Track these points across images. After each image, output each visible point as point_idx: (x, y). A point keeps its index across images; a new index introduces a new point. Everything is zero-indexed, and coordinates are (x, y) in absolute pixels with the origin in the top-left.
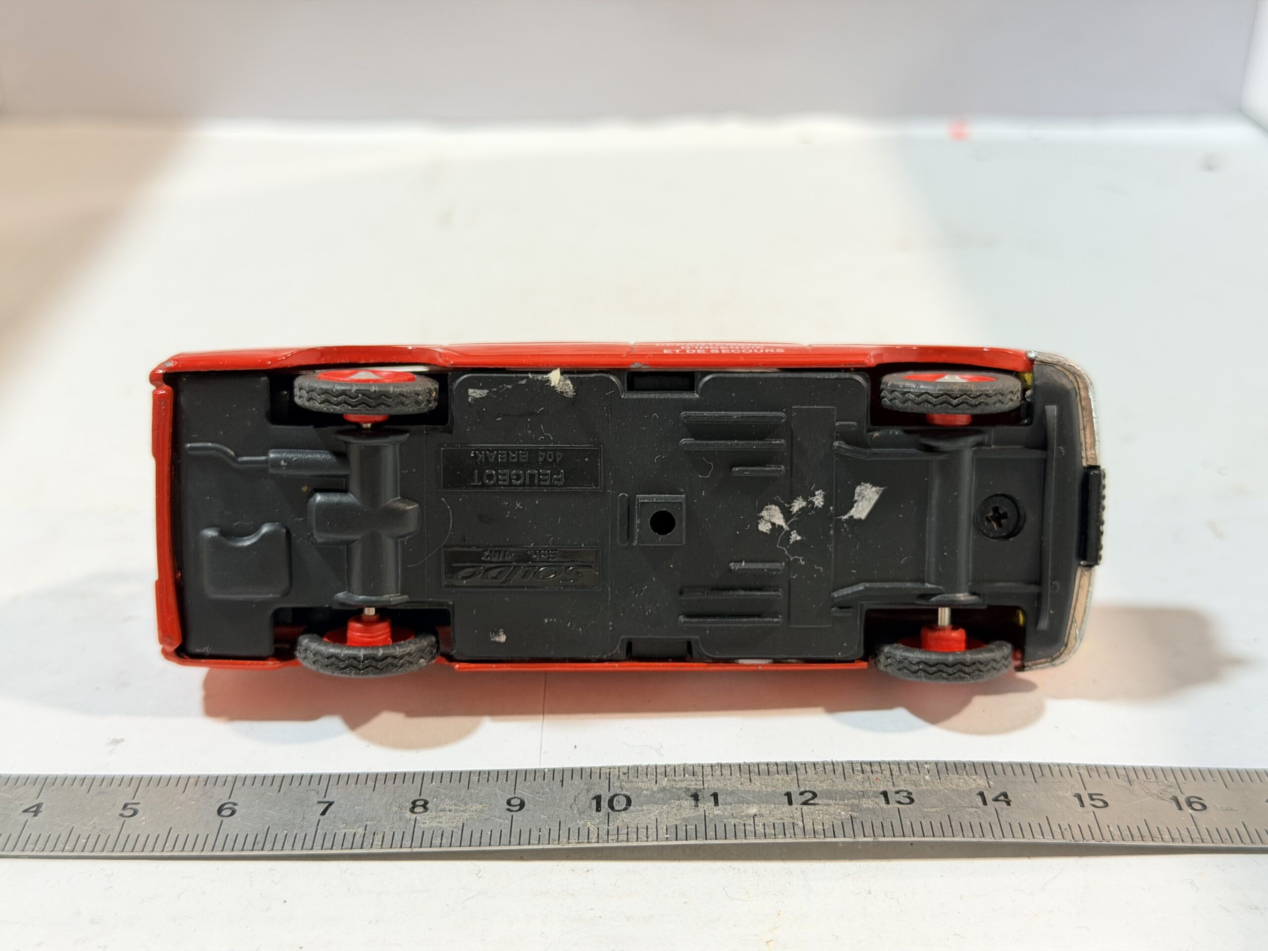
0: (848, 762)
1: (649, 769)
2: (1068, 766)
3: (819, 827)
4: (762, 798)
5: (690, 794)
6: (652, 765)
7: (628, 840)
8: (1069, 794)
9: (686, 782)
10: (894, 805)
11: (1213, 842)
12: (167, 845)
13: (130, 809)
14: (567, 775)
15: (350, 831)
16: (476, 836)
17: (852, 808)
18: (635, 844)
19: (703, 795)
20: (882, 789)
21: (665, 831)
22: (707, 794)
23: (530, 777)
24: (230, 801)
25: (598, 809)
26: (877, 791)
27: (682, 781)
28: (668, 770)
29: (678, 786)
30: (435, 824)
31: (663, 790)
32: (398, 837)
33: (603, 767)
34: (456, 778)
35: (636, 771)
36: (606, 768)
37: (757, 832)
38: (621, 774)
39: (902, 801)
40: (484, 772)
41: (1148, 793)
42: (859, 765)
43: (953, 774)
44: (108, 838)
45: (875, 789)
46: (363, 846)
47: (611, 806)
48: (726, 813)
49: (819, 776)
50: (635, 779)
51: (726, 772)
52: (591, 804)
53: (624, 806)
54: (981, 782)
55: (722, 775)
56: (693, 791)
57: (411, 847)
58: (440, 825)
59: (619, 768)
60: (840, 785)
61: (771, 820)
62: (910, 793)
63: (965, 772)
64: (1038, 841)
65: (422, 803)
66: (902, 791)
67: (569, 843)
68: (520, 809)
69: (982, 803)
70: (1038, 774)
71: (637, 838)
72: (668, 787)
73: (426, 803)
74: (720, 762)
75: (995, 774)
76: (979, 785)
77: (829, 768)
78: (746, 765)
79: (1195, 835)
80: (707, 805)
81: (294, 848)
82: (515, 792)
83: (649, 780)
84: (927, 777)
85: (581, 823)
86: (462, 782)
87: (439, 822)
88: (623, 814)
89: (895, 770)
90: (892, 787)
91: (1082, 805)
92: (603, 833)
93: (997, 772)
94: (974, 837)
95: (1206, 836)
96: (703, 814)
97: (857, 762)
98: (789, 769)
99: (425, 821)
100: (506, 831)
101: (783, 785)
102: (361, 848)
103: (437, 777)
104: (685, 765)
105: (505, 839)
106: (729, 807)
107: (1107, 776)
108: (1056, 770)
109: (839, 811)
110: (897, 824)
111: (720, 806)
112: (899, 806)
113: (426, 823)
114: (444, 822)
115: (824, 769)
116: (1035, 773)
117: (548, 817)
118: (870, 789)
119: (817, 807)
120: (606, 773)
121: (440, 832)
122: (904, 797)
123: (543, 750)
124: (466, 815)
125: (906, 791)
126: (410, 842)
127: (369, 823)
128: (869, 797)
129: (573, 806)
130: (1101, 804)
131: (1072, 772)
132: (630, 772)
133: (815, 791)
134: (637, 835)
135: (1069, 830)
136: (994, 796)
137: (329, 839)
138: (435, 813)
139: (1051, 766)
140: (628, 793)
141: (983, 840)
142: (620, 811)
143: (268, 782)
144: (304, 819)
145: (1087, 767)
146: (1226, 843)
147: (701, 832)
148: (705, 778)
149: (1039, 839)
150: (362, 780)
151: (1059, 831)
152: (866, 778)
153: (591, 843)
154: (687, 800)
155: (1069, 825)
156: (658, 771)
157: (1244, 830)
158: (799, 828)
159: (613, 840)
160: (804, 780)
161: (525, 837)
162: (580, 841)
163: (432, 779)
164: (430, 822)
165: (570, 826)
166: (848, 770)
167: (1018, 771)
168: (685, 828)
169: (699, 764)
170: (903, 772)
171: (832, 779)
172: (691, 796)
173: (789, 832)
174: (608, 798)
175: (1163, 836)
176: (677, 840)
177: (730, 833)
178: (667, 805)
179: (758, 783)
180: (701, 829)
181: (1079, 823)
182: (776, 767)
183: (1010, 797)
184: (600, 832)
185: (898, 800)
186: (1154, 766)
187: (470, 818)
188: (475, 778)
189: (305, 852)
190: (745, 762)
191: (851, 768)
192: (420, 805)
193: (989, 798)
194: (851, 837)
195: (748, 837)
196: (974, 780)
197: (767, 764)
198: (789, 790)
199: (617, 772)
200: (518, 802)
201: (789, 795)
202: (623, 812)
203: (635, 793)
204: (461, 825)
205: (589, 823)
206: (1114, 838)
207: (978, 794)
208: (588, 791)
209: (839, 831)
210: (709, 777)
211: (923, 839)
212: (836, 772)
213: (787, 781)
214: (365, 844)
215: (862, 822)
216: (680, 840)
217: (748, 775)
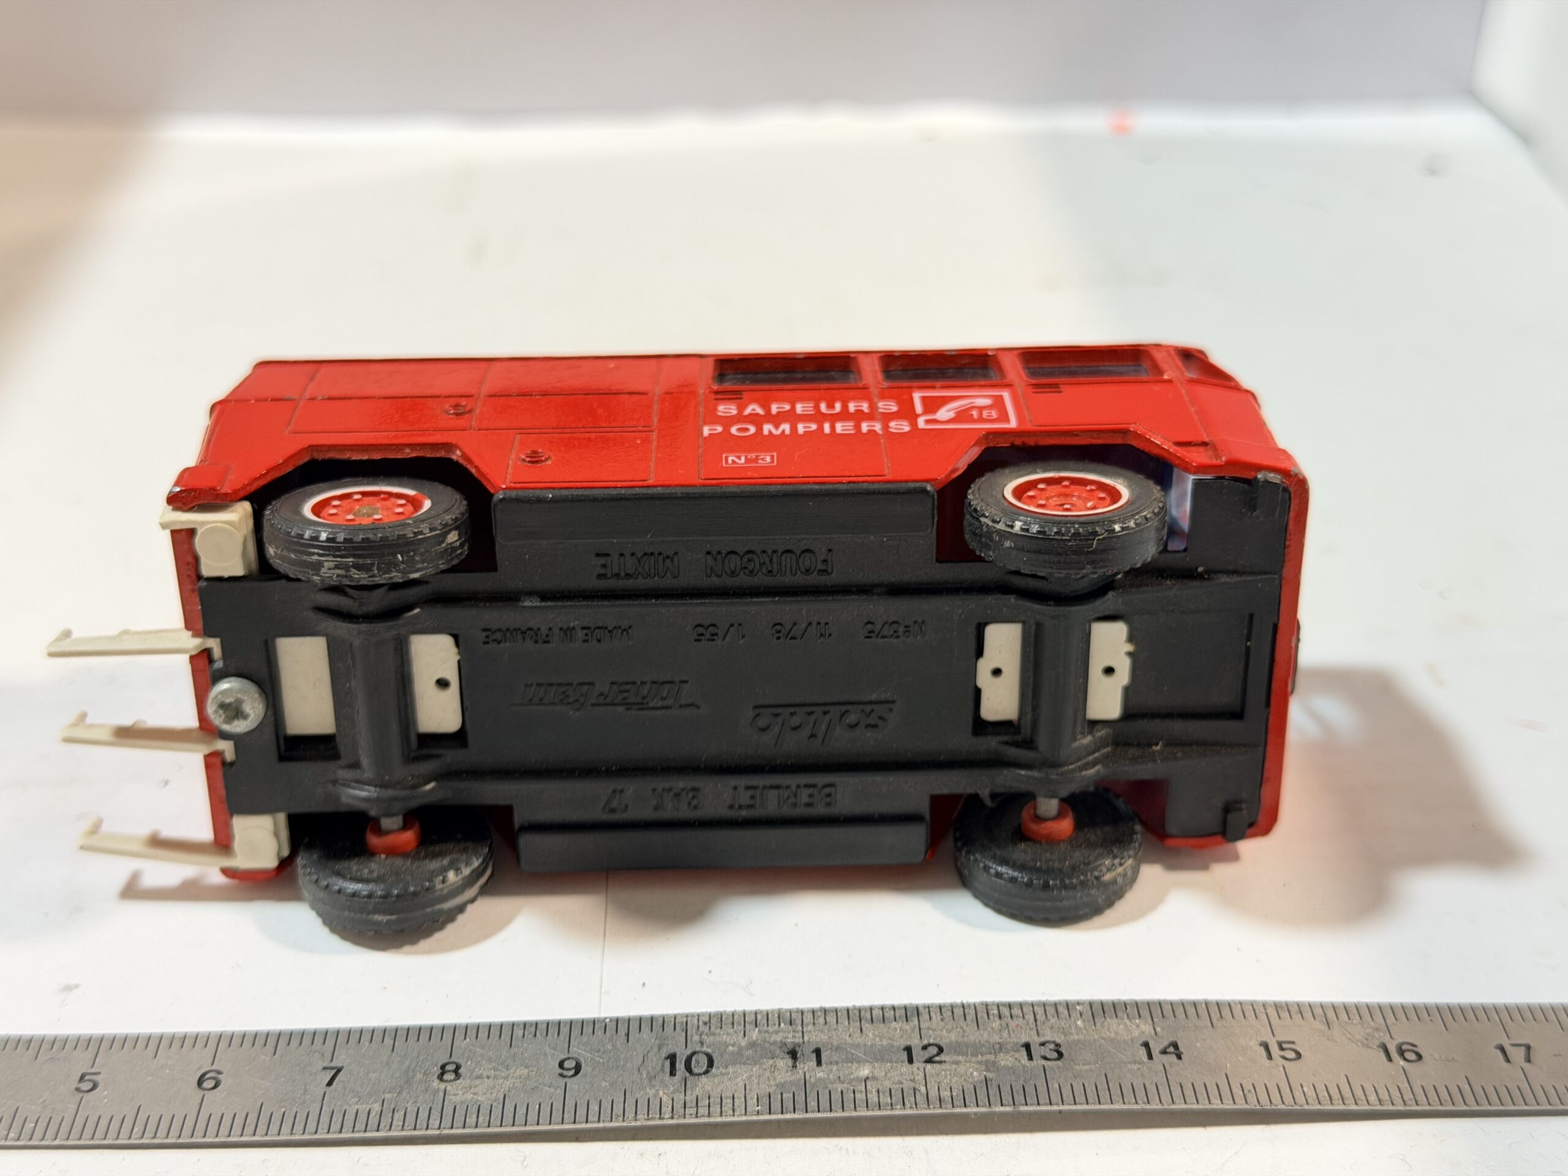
0: (982, 1004)
1: (735, 1017)
2: (1252, 1004)
3: (946, 1094)
4: (878, 1056)
5: (786, 1051)
6: (740, 1011)
7: (709, 1115)
8: (1254, 1044)
9: (781, 1034)
10: (1038, 1062)
11: (1429, 1104)
12: (136, 1130)
13: (89, 1080)
14: (634, 1027)
15: (363, 1108)
16: (521, 1111)
17: (987, 1066)
18: (719, 1119)
19: (802, 1051)
20: (1024, 1039)
21: (755, 1100)
22: (808, 1050)
23: (588, 1030)
24: (213, 1068)
25: (673, 1073)
26: (1017, 1044)
27: (777, 1032)
28: (759, 1017)
29: (772, 1039)
30: (469, 1096)
31: (753, 1045)
32: (423, 1115)
33: (679, 1014)
34: (495, 1032)
35: (718, 1020)
36: (682, 1015)
37: (869, 1101)
38: (701, 1023)
39: (1048, 1056)
40: (531, 1023)
41: (1350, 1039)
42: (995, 1008)
43: (1111, 1017)
44: (62, 1121)
45: (1015, 1040)
46: (380, 1127)
47: (688, 1068)
48: (831, 1076)
49: (946, 1024)
50: (718, 1031)
51: (832, 1019)
52: (663, 1066)
53: (705, 1068)
54: (1143, 1029)
55: (826, 1023)
56: (790, 1047)
57: (439, 1128)
58: (476, 1096)
59: (700, 1016)
60: (973, 1035)
61: (887, 1084)
62: (1058, 1045)
63: (1125, 1016)
64: (1215, 1107)
65: (453, 1066)
66: (1048, 1042)
67: (636, 1120)
68: (577, 1073)
69: (1146, 1057)
70: (1215, 1016)
71: (721, 1112)
72: (759, 1041)
73: (458, 1067)
74: (823, 1006)
75: (1163, 1016)
76: (1143, 1032)
77: (959, 1012)
78: (856, 1009)
79: (1408, 1096)
80: (808, 1065)
81: (294, 1131)
82: (569, 1051)
83: (736, 1032)
84: (1079, 1023)
85: (651, 1092)
86: (503, 1037)
87: (474, 1094)
88: (704, 1079)
89: (1040, 1013)
90: (1036, 1038)
91: (1270, 1057)
92: (678, 1106)
93: (1165, 1014)
94: (1137, 1103)
95: (1421, 1098)
96: (803, 1077)
97: (993, 1004)
98: (908, 1014)
99: (458, 1092)
100: (558, 1105)
101: (901, 1037)
102: (378, 1130)
103: (472, 1031)
104: (780, 1010)
105: (557, 1116)
106: (835, 1068)
107: (1300, 1015)
108: (1237, 1011)
109: (971, 1070)
110: (1042, 1089)
111: (824, 1066)
112: (1044, 1062)
113: (458, 1094)
114: (480, 1093)
115: (953, 1013)
116: (1212, 1015)
117: (611, 1085)
118: (1009, 1040)
119: (944, 1066)
120: (682, 1023)
121: (476, 1107)
122: (1050, 1050)
123: (603, 991)
124: (508, 1084)
125: (1054, 1042)
126: (438, 1122)
127: (388, 1096)
128: (1007, 1052)
129: (641, 1070)
130: (1292, 1055)
131: (1257, 1012)
132: (712, 1022)
133: (941, 1044)
134: (721, 1107)
135: (1253, 1091)
136: (1162, 1047)
137: (337, 1118)
138: (469, 1081)
139: (1232, 1005)
140: (709, 1051)
141: (1148, 1107)
142: (700, 1074)
143: (260, 1041)
144: (306, 1091)
145: (1277, 1006)
146: (1446, 1106)
147: (800, 1105)
148: (805, 1029)
149: (1217, 1105)
150: (377, 1037)
151: (1241, 1093)
152: (1004, 1025)
153: (664, 1119)
154: (783, 1058)
155: (1253, 1085)
156: (746, 1019)
157: (1467, 1087)
158: (921, 1094)
159: (691, 1115)
160: (929, 1028)
161: (582, 1112)
162: (650, 1116)
163: (466, 1034)
164: (463, 1094)
165: (638, 1096)
166: (982, 1015)
167: (1191, 1011)
168: (780, 1097)
169: (797, 1009)
170: (1049, 1016)
171: (962, 1028)
172: (788, 1053)
173: (909, 1101)
174: (684, 1058)
175: (1369, 1098)
176: (770, 1113)
177: (836, 1105)
178: (758, 1066)
179: (870, 1034)
180: (800, 1098)
181: (1266, 1081)
182: (893, 1012)
183: (1181, 1049)
184: (675, 1104)
185: (1043, 1054)
186: (1359, 1002)
187: (513, 1087)
188: (519, 1032)
189: (306, 1137)
190: (854, 1006)
191: (985, 1011)
192: (449, 1070)
193: (1155, 1052)
194: (986, 1106)
195: (858, 1109)
196: (1138, 1026)
197: (882, 1008)
198: (909, 1043)
199: (696, 1021)
200: (573, 1064)
201: (908, 1049)
202: (704, 1076)
203: (719, 1049)
204: (502, 1097)
205: (661, 1093)
206: (1309, 1101)
207: (1142, 1045)
208: (660, 1047)
209: (970, 1099)
210: (810, 1027)
211: (1074, 1107)
212: (967, 1018)
213: (906, 1031)
214: (382, 1125)
215: (999, 1086)
216: (774, 1114)
217: (858, 1023)
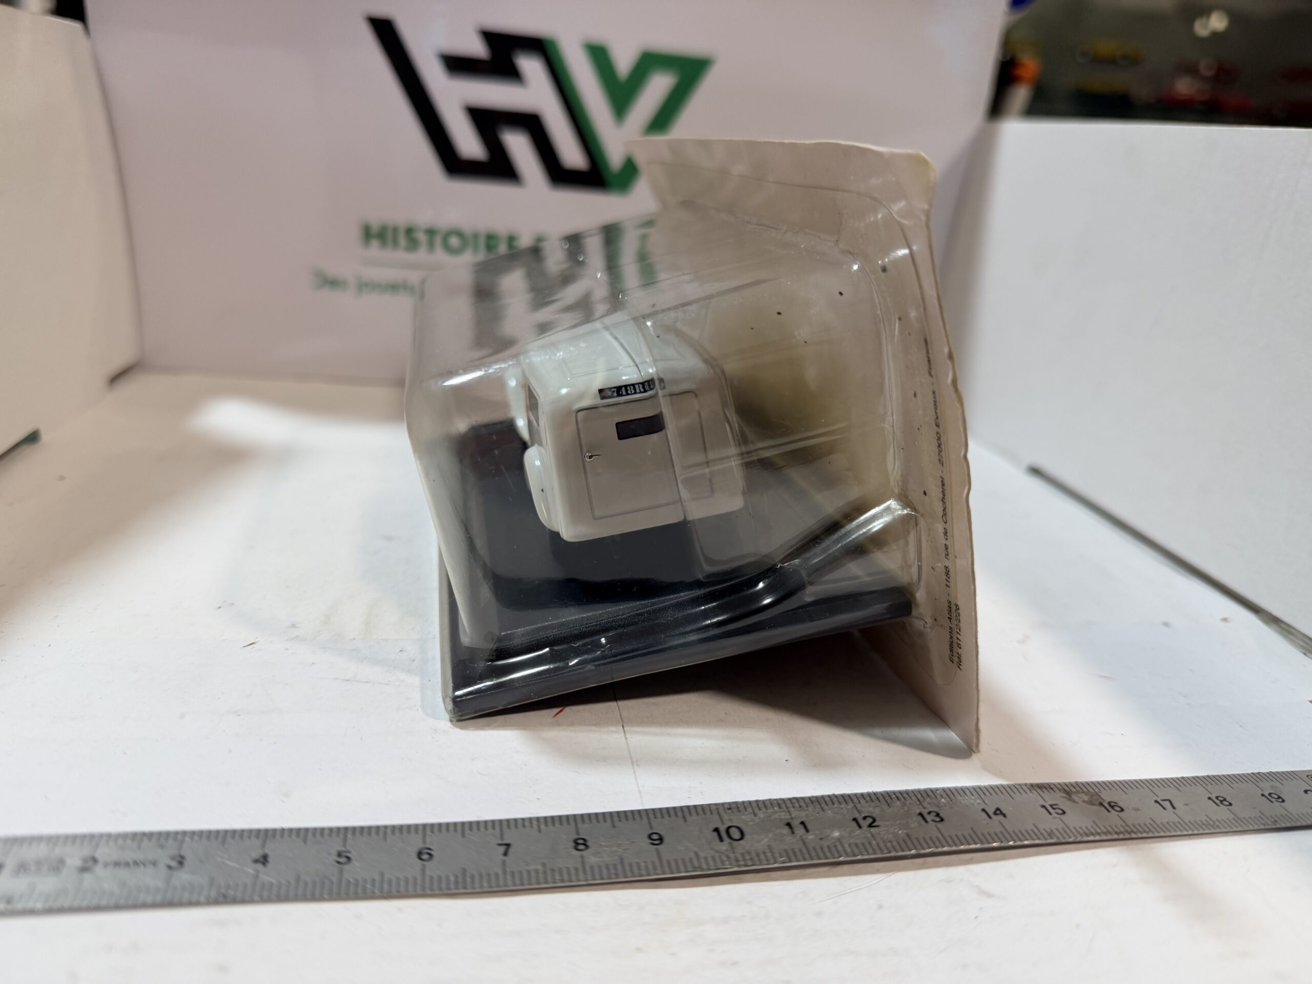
0: (885, 792)
1: (746, 804)
2: (1024, 785)
4: (840, 824)
5: (784, 824)
6: (747, 801)
8: (1038, 807)
9: (778, 813)
10: (931, 823)
12: (384, 886)
13: (344, 857)
15: (531, 868)
16: (635, 866)
17: (905, 827)
19: (794, 823)
20: (918, 811)
21: (778, 854)
23: (659, 815)
24: (425, 846)
25: (721, 840)
26: (914, 814)
27: (775, 812)
28: (759, 804)
29: (773, 817)
30: (598, 859)
31: (763, 821)
32: (573, 871)
33: (710, 804)
34: (601, 818)
35: (736, 807)
37: (846, 851)
38: (726, 809)
39: (935, 820)
40: (621, 812)
41: (1084, 802)
42: (893, 794)
43: (959, 797)
44: (331, 884)
45: (913, 812)
47: (730, 837)
48: (817, 838)
49: (870, 804)
50: (738, 813)
51: (803, 804)
52: (713, 836)
53: (739, 836)
54: (979, 802)
55: (800, 806)
56: (786, 821)
58: (603, 859)
59: (723, 804)
61: (852, 841)
62: (938, 815)
63: (966, 795)
65: (581, 841)
66: (931, 812)
67: (710, 870)
68: (661, 842)
69: (988, 817)
70: (1011, 793)
72: (766, 819)
73: (585, 841)
74: (795, 796)
75: (985, 794)
76: (979, 804)
78: (814, 797)
79: (1129, 831)
80: (800, 831)
82: (651, 828)
83: (749, 813)
84: (943, 800)
85: (712, 852)
86: (607, 821)
87: (601, 857)
88: (742, 842)
89: (919, 796)
90: (923, 810)
91: (1050, 814)
92: (733, 860)
95: (1135, 830)
96: (800, 840)
98: (844, 799)
100: (657, 862)
101: (847, 813)
103: (587, 818)
104: (770, 800)
106: (817, 833)
107: (1051, 791)
109: (896, 830)
110: (941, 837)
111: (810, 833)
112: (935, 824)
113: (591, 858)
114: (605, 856)
115: (870, 797)
117: (686, 848)
118: (909, 812)
119: (880, 828)
120: (714, 809)
121: (605, 865)
122: (935, 816)
124: (621, 850)
125: (934, 812)
127: (547, 861)
128: (911, 818)
130: (1061, 812)
131: (1030, 789)
133: (874, 815)
135: (1052, 833)
136: (993, 811)
137: (517, 876)
138: (595, 849)
139: (1017, 786)
140: (738, 825)
142: (739, 840)
143: (451, 828)
144: (491, 859)
148: (789, 810)
150: (527, 824)
151: (1047, 835)
152: (903, 804)
153: (726, 868)
154: (784, 829)
155: (1050, 829)
156: (753, 805)
157: (1155, 824)
158: (874, 845)
160: (861, 808)
161: (674, 866)
163: (583, 820)
164: (594, 858)
165: (704, 854)
166: (888, 798)
167: (998, 792)
168: (792, 852)
169: (780, 798)
170: (925, 798)
171: (880, 806)
172: (786, 825)
173: (869, 850)
174: (724, 830)
175: (1110, 831)
177: (828, 854)
178: (771, 833)
179: (830, 812)
180: (805, 851)
181: (1055, 827)
182: (834, 798)
183: (1004, 812)
184: (730, 859)
185: (932, 819)
187: (625, 852)
190: (812, 795)
192: (580, 844)
193: (991, 813)
196: (974, 800)
197: (829, 797)
198: (854, 816)
199: (722, 808)
200: (658, 837)
201: (855, 819)
202: (741, 840)
203: (742, 824)
204: (620, 858)
205: (719, 852)
207: (981, 811)
208: (707, 825)
209: (904, 846)
210: (792, 809)
212: (879, 800)
213: (850, 809)
215: (916, 838)
216: (793, 862)
217: (819, 806)
